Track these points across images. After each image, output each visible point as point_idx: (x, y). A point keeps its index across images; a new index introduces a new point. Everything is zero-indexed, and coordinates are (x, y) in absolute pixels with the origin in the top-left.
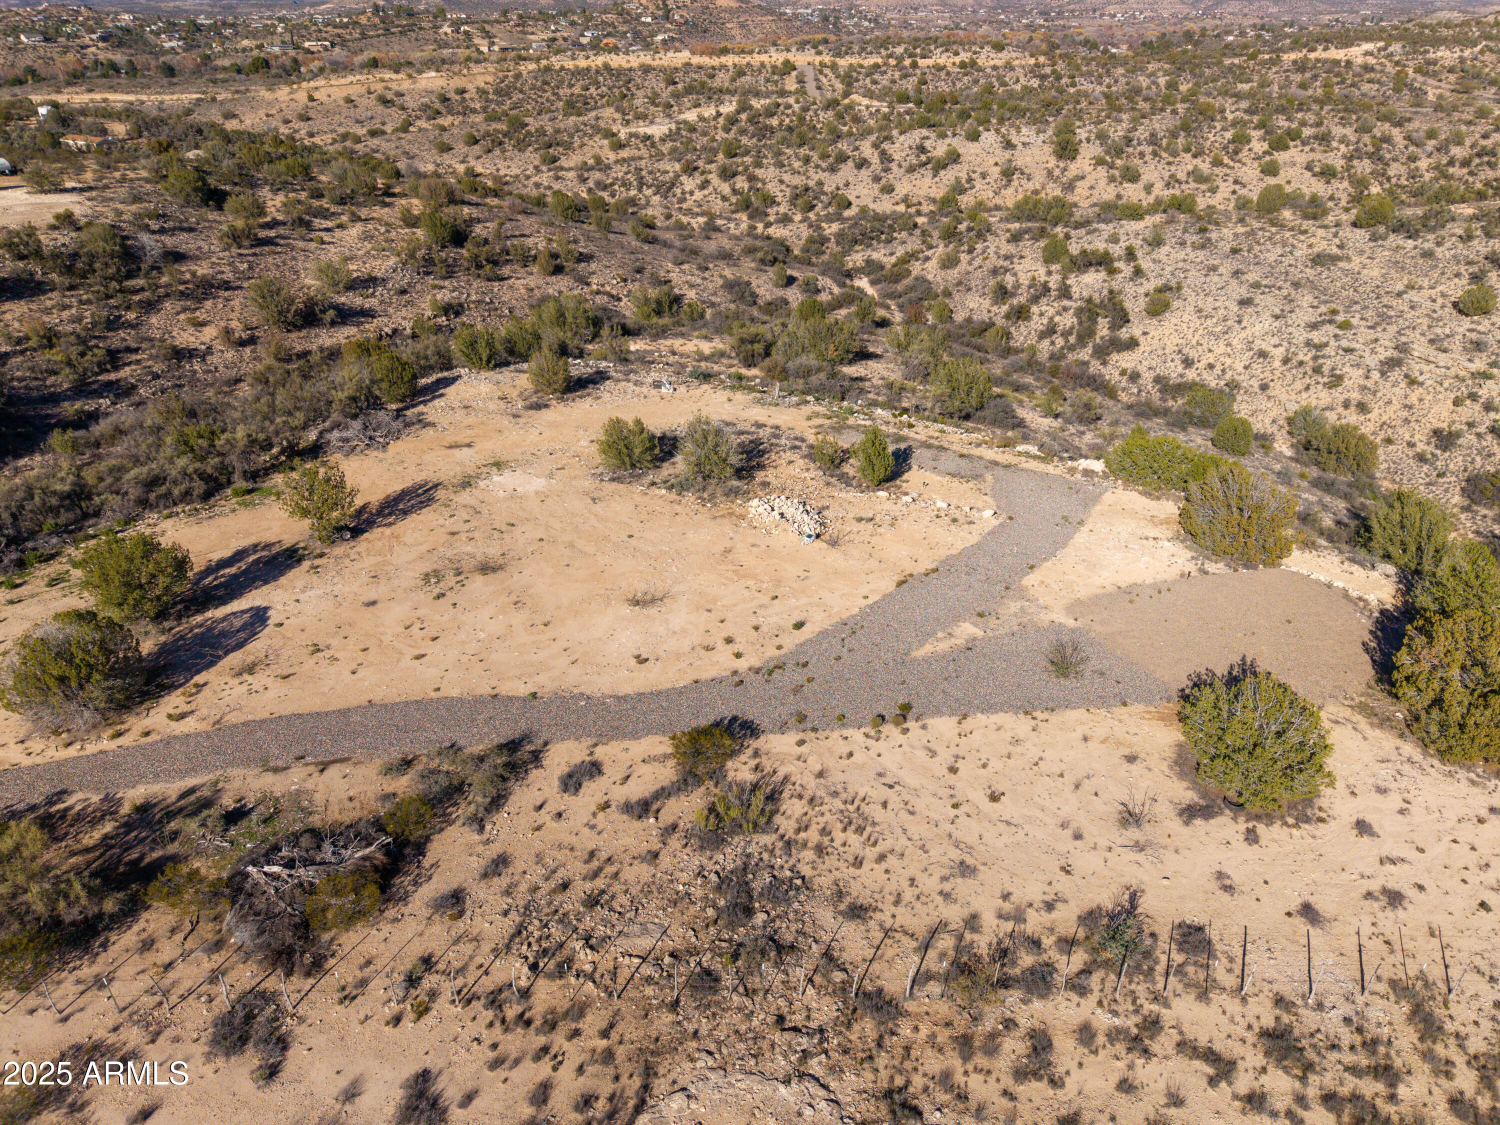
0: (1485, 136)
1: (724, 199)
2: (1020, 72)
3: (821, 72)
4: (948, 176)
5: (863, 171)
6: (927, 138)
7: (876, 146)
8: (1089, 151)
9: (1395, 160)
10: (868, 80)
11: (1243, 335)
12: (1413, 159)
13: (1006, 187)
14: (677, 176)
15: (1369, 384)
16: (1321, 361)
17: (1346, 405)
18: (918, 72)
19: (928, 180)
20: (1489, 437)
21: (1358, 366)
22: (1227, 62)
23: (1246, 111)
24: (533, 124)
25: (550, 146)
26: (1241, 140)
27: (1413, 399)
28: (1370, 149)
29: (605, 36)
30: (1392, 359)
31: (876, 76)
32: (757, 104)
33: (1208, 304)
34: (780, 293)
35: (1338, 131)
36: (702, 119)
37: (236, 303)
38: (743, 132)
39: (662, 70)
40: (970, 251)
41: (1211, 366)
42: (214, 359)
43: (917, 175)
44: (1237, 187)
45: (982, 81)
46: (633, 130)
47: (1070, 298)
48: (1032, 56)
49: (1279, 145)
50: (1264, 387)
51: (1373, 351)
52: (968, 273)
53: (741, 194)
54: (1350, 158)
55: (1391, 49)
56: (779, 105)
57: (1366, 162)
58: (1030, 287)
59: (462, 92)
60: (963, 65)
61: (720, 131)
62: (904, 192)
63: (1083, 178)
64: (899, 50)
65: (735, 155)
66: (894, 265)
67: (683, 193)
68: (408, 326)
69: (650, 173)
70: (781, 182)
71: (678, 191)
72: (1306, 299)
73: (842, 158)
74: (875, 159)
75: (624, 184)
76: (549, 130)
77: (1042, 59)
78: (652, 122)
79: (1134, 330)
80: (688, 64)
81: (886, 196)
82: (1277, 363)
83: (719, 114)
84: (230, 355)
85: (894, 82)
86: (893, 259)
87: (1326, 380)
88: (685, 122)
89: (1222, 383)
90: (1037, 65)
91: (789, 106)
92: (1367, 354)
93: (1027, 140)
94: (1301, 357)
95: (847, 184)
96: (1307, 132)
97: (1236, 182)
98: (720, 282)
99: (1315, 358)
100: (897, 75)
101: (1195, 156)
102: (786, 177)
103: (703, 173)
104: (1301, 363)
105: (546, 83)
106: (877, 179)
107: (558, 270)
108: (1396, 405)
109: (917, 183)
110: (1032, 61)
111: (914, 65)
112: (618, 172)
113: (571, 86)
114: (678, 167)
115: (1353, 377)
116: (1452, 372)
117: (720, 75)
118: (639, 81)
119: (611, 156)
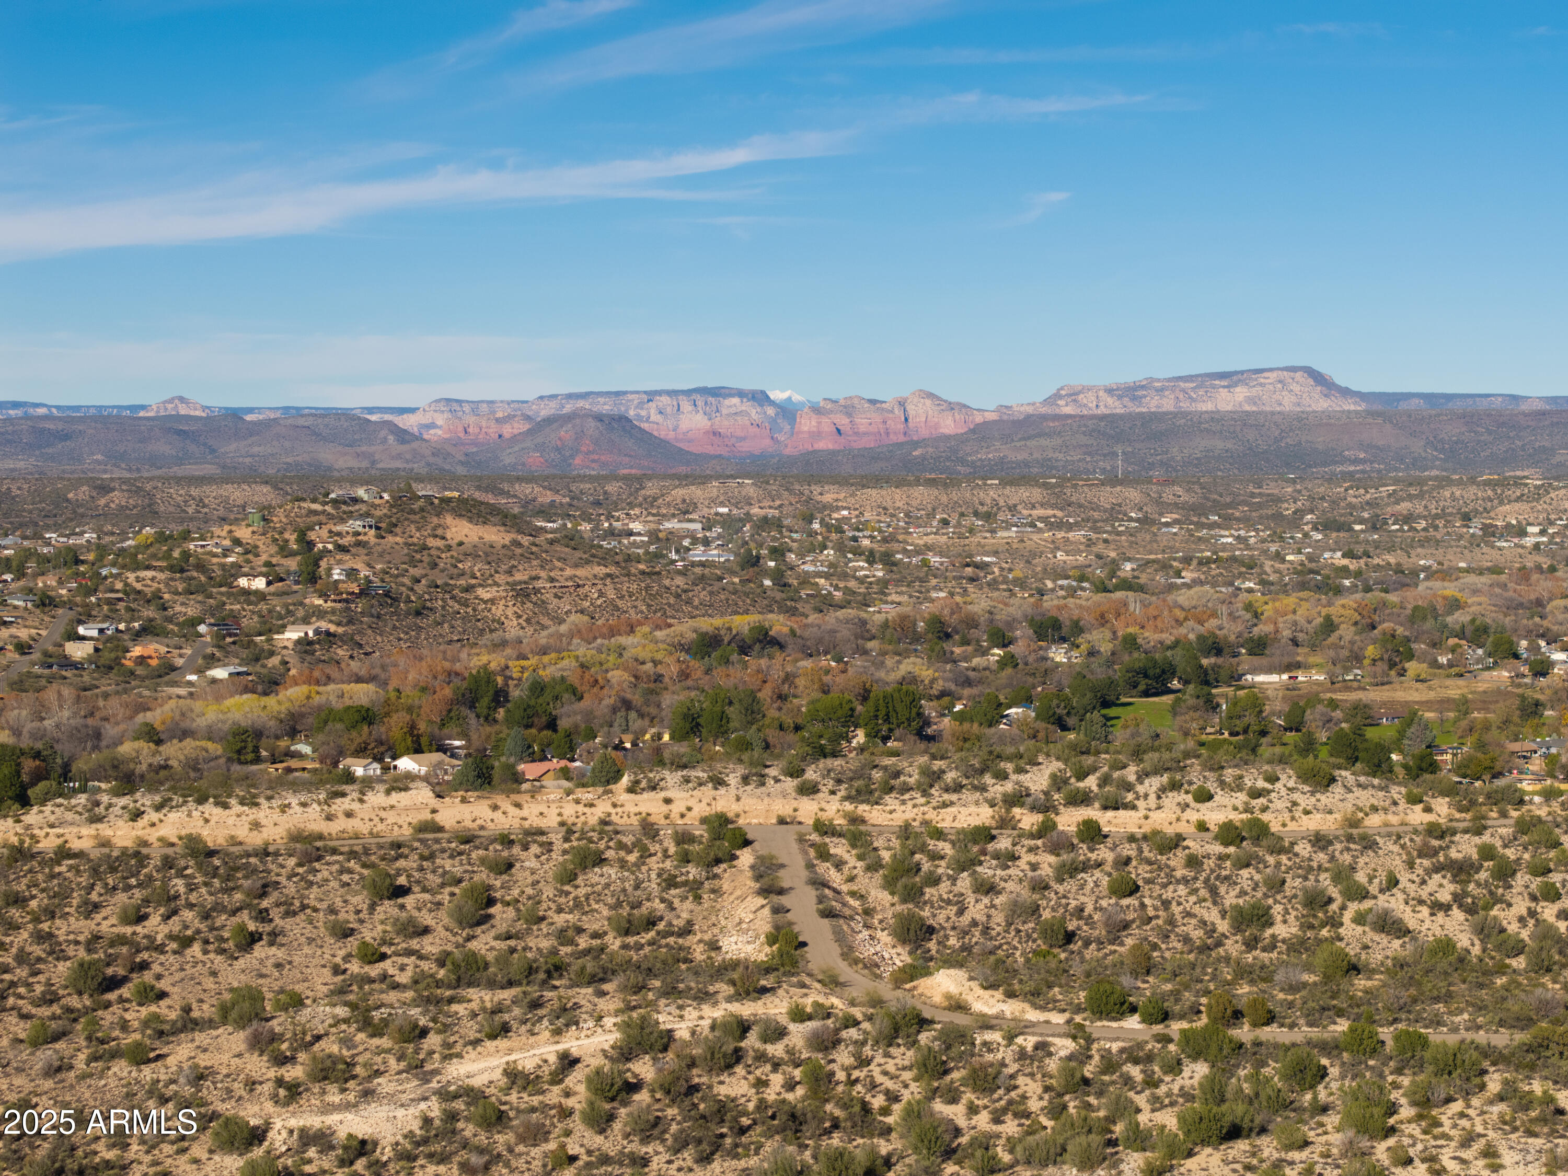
2: (1391, 854)
3: (824, 855)
10: (964, 882)
18: (1104, 853)
29: (138, 635)
31: (986, 870)
36: (515, 1077)
38: (652, 1128)
39: (357, 851)
45: (1293, 884)
46: (314, 1122)
48: (1415, 799)
60: (1229, 833)
61: (577, 1124)
77: (1444, 809)
78: (368, 1094)
80: (428, 830)
83: (569, 1063)
85: (1041, 886)
88: (473, 1095)
90: (1433, 831)
91: (774, 1033)
100: (1048, 862)
105: (15, 898)
110: (1417, 816)
111: (1091, 833)
113: (90, 909)
117: (529, 860)
118: (291, 889)
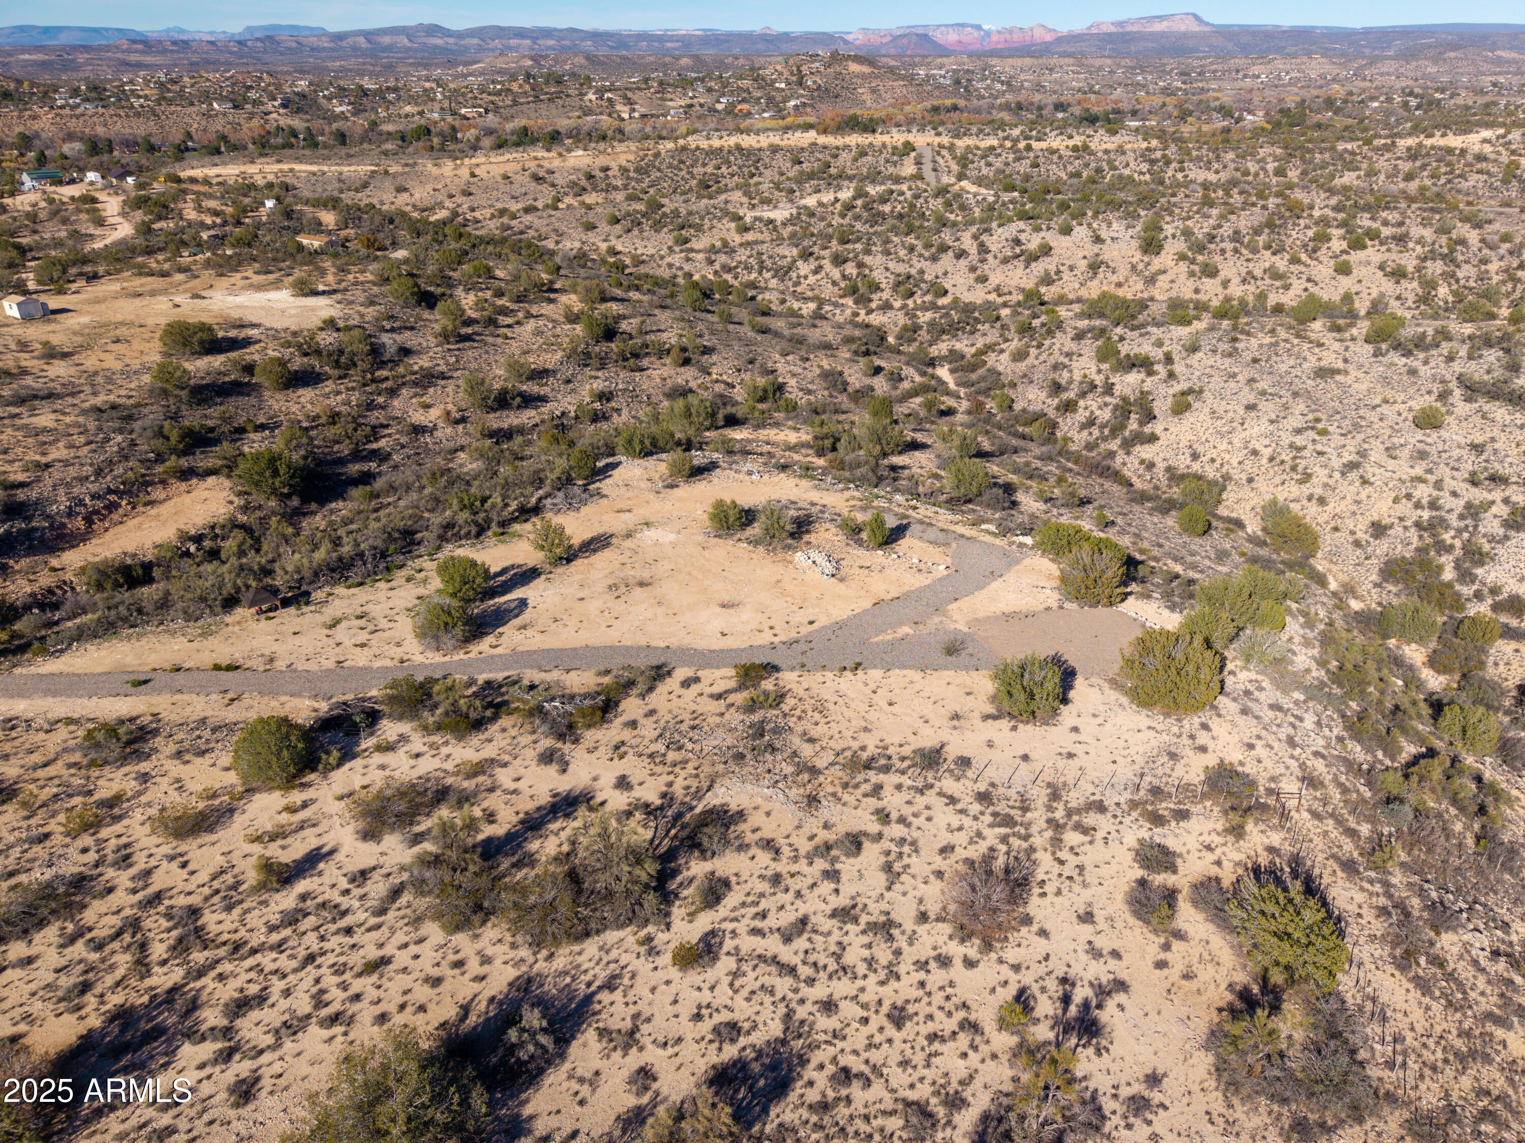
1: (834, 283)
2: (1130, 156)
3: (939, 153)
4: (1038, 268)
5: (962, 261)
6: (1023, 231)
7: (975, 237)
8: (1173, 247)
9: (1467, 262)
10: (983, 163)
11: (1243, 435)
12: (1485, 261)
13: (1091, 279)
14: (794, 261)
15: (1331, 482)
16: (1298, 461)
17: (1310, 499)
18: (1032, 154)
19: (1020, 272)
20: (1413, 530)
21: (1325, 466)
22: (1341, 146)
23: (1333, 208)
24: (669, 205)
25: (683, 228)
26: (1322, 238)
27: (1363, 496)
28: (1445, 250)
29: (740, 102)
30: (1352, 462)
31: (991, 159)
33: (1220, 408)
34: (868, 381)
35: (1416, 231)
36: (821, 204)
37: (450, 389)
38: (857, 218)
39: (790, 150)
40: (1039, 346)
41: (1213, 460)
42: (438, 434)
43: (1010, 266)
44: (1309, 285)
45: (1093, 165)
46: (758, 214)
47: (1111, 395)
48: (1145, 140)
49: (1357, 245)
50: (1250, 480)
51: (1339, 455)
52: (1034, 367)
53: (850, 279)
54: (1424, 259)
55: (1510, 137)
56: (893, 192)
57: (1439, 263)
58: (1081, 383)
59: (606, 169)
60: (1075, 149)
61: (836, 217)
62: (997, 282)
63: (1165, 272)
64: (1016, 132)
65: (848, 242)
67: (799, 277)
68: (572, 409)
69: (770, 257)
70: (887, 269)
71: (794, 275)
72: (1300, 406)
73: (944, 249)
74: (973, 250)
75: (746, 268)
76: (683, 212)
77: (1154, 143)
78: (775, 207)
79: (1157, 427)
80: (814, 144)
81: (980, 286)
82: (1264, 461)
83: (837, 200)
84: (449, 430)
85: (1007, 164)
86: (973, 350)
87: (1299, 477)
88: (806, 207)
89: (1219, 475)
90: (1148, 149)
91: (902, 193)
92: (1334, 457)
93: (1115, 235)
94: (1284, 457)
95: (946, 273)
96: (1386, 232)
97: (1309, 280)
98: (818, 371)
99: (1295, 458)
100: (1011, 157)
101: (1274, 254)
102: (891, 265)
103: (817, 259)
104: (1282, 462)
105: (682, 162)
106: (973, 269)
107: (686, 362)
108: (1349, 499)
109: (1010, 274)
110: (1145, 145)
111: (1029, 148)
112: (742, 255)
113: (704, 165)
114: (795, 252)
115: (1320, 475)
116: (1396, 476)
117: (844, 155)
118: (767, 160)
119: (736, 239)
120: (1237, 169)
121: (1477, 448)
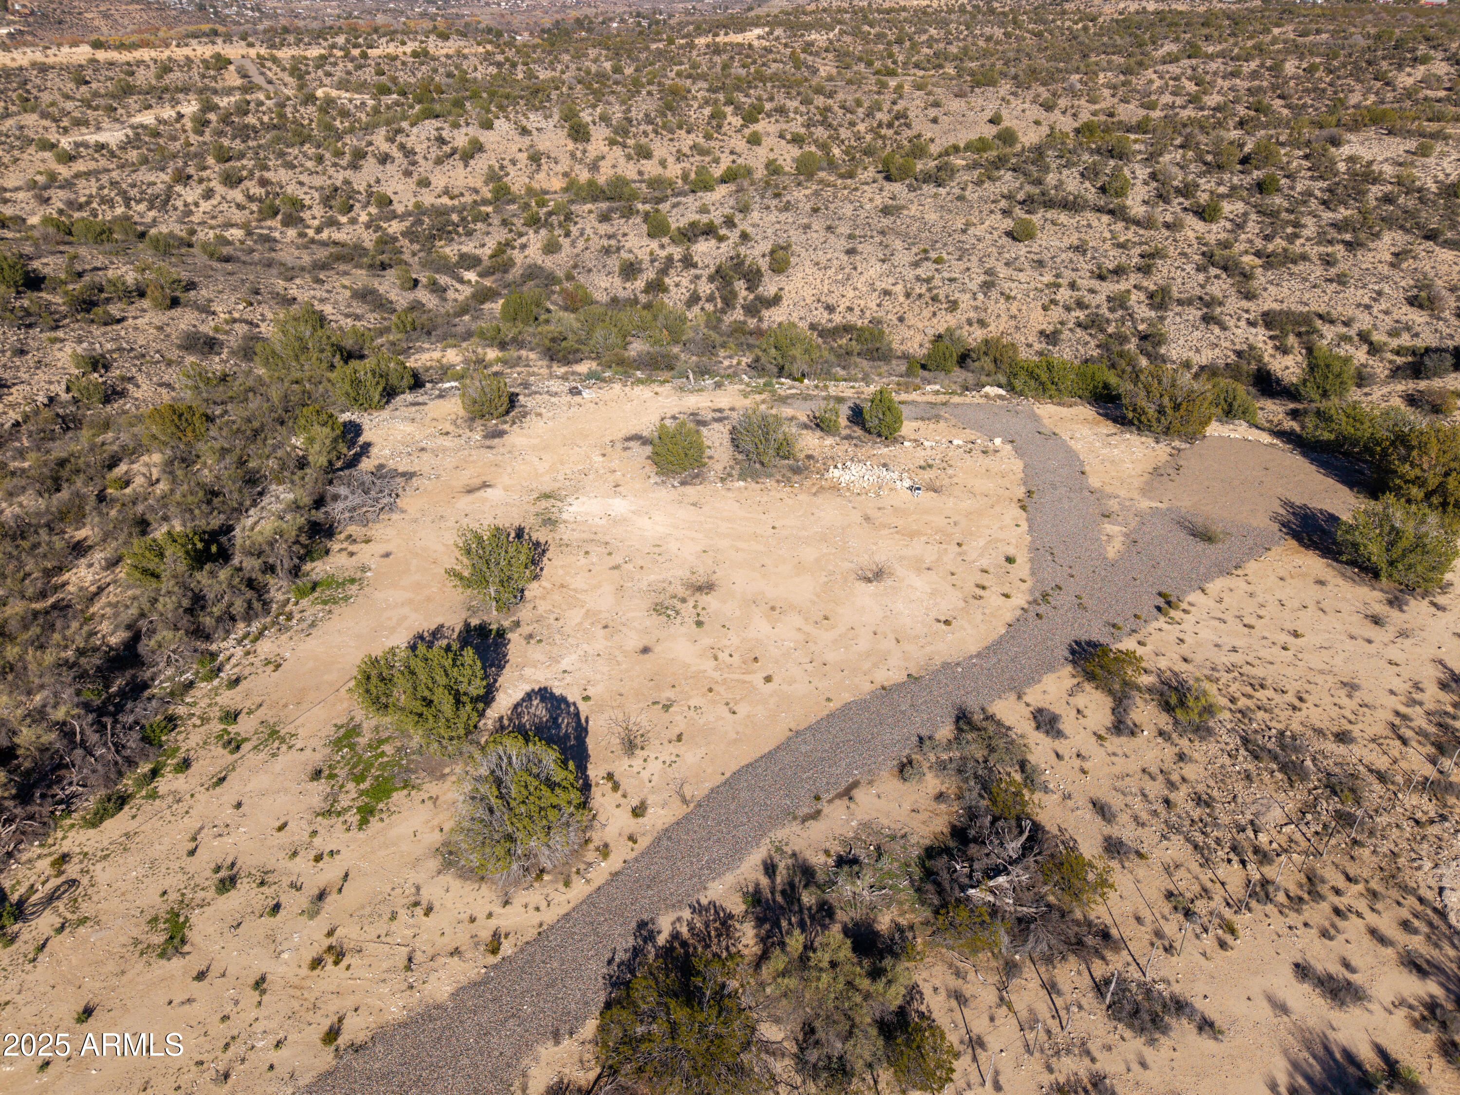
0: (894, 103)
1: (239, 207)
2: (474, 60)
3: (263, 66)
4: (481, 164)
5: (388, 166)
6: (442, 129)
7: (391, 140)
8: (599, 134)
9: (841, 126)
11: (863, 279)
12: (852, 124)
13: (537, 171)
14: (170, 187)
15: (978, 303)
16: (935, 291)
17: (970, 323)
18: (371, 62)
19: (461, 171)
20: (1078, 330)
21: (963, 291)
22: (654, 46)
23: (708, 90)
26: (717, 116)
27: (1014, 310)
28: (818, 117)
30: (985, 283)
31: (328, 68)
32: (224, 102)
33: (821, 257)
34: (411, 296)
35: (792, 104)
36: (160, 121)
38: (221, 133)
39: (63, 68)
40: (567, 234)
41: (850, 309)
43: (446, 167)
45: (441, 70)
46: (78, 139)
47: (695, 266)
48: (479, 44)
49: (750, 118)
50: (901, 319)
51: (971, 280)
52: (578, 255)
53: (260, 201)
54: (808, 126)
55: (776, 33)
56: (248, 103)
57: (820, 129)
58: (652, 261)
60: (415, 54)
61: (191, 134)
62: (442, 184)
63: (603, 158)
64: (341, 40)
65: (230, 159)
66: (492, 257)
67: (186, 205)
69: (133, 186)
70: (301, 184)
71: (179, 204)
72: (898, 244)
73: (359, 155)
74: (396, 153)
75: (103, 201)
77: (489, 47)
78: (99, 129)
79: (769, 287)
80: (93, 61)
81: (424, 190)
82: (902, 299)
83: (180, 116)
85: (349, 73)
86: (488, 251)
87: (944, 306)
88: (144, 127)
89: (866, 321)
90: (488, 53)
91: (260, 104)
92: (967, 281)
93: (539, 125)
94: (918, 291)
95: (378, 181)
96: (768, 106)
97: (732, 153)
98: (348, 293)
99: (929, 290)
100: (349, 66)
101: (689, 132)
102: (304, 178)
103: (201, 181)
104: (920, 296)
106: (408, 174)
108: (1004, 318)
109: (451, 173)
110: (481, 49)
111: (364, 55)
112: (87, 187)
114: (165, 177)
115: (965, 299)
116: (1032, 285)
117: (141, 72)
118: (38, 81)
119: (64, 172)
120: (579, 69)
121: (1080, 249)
